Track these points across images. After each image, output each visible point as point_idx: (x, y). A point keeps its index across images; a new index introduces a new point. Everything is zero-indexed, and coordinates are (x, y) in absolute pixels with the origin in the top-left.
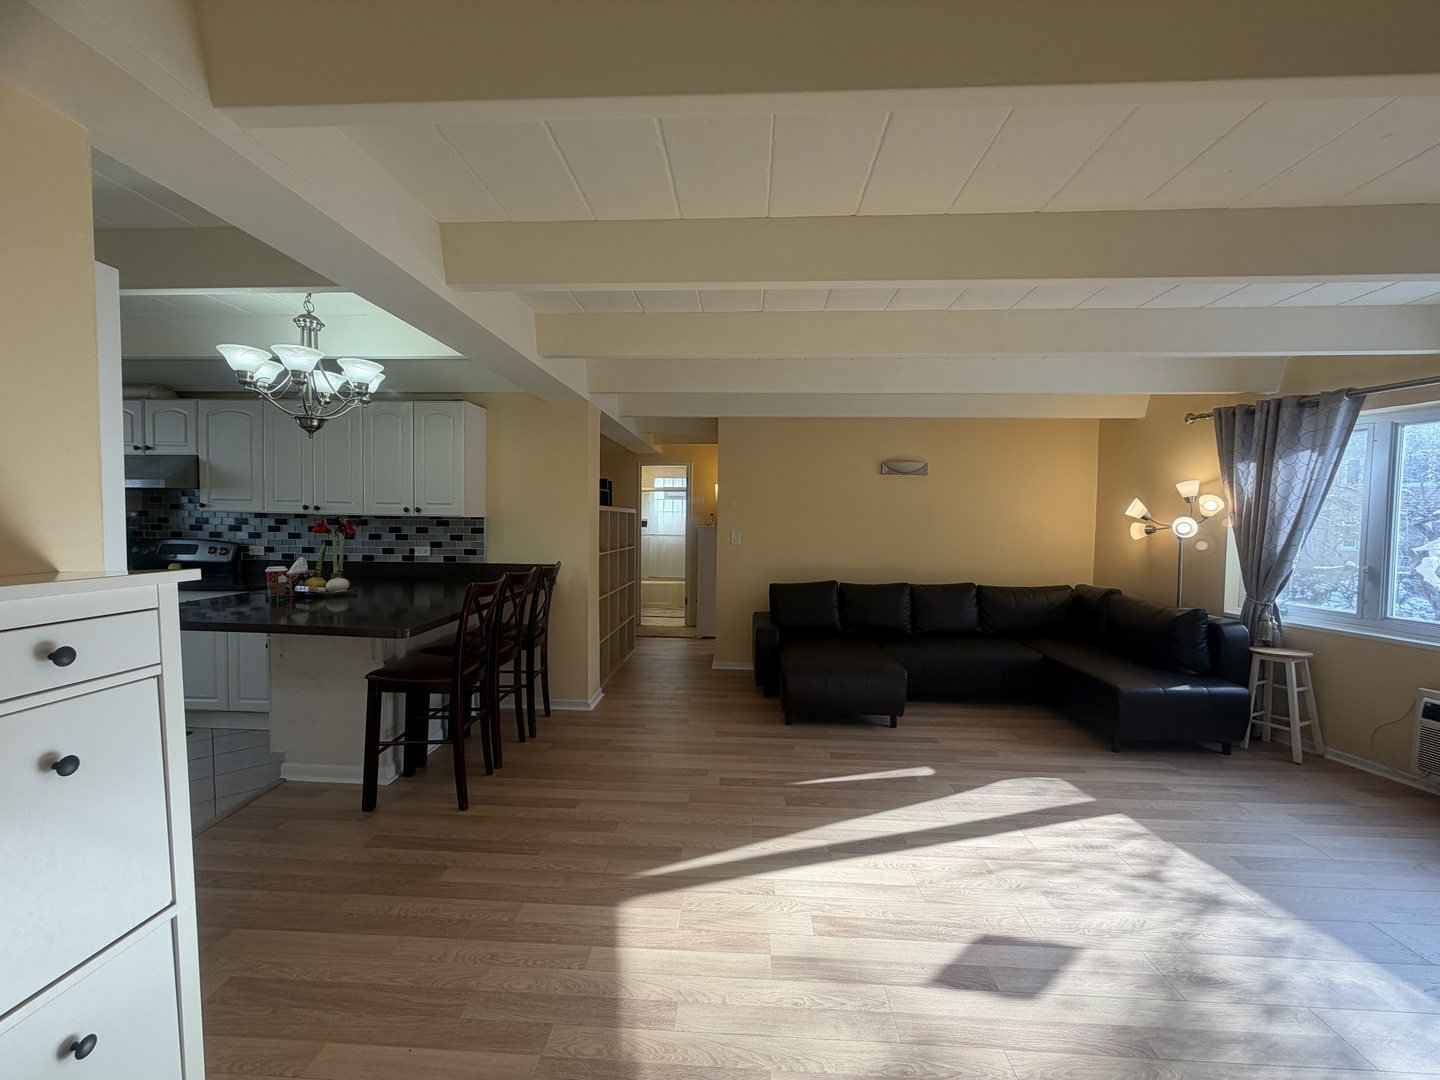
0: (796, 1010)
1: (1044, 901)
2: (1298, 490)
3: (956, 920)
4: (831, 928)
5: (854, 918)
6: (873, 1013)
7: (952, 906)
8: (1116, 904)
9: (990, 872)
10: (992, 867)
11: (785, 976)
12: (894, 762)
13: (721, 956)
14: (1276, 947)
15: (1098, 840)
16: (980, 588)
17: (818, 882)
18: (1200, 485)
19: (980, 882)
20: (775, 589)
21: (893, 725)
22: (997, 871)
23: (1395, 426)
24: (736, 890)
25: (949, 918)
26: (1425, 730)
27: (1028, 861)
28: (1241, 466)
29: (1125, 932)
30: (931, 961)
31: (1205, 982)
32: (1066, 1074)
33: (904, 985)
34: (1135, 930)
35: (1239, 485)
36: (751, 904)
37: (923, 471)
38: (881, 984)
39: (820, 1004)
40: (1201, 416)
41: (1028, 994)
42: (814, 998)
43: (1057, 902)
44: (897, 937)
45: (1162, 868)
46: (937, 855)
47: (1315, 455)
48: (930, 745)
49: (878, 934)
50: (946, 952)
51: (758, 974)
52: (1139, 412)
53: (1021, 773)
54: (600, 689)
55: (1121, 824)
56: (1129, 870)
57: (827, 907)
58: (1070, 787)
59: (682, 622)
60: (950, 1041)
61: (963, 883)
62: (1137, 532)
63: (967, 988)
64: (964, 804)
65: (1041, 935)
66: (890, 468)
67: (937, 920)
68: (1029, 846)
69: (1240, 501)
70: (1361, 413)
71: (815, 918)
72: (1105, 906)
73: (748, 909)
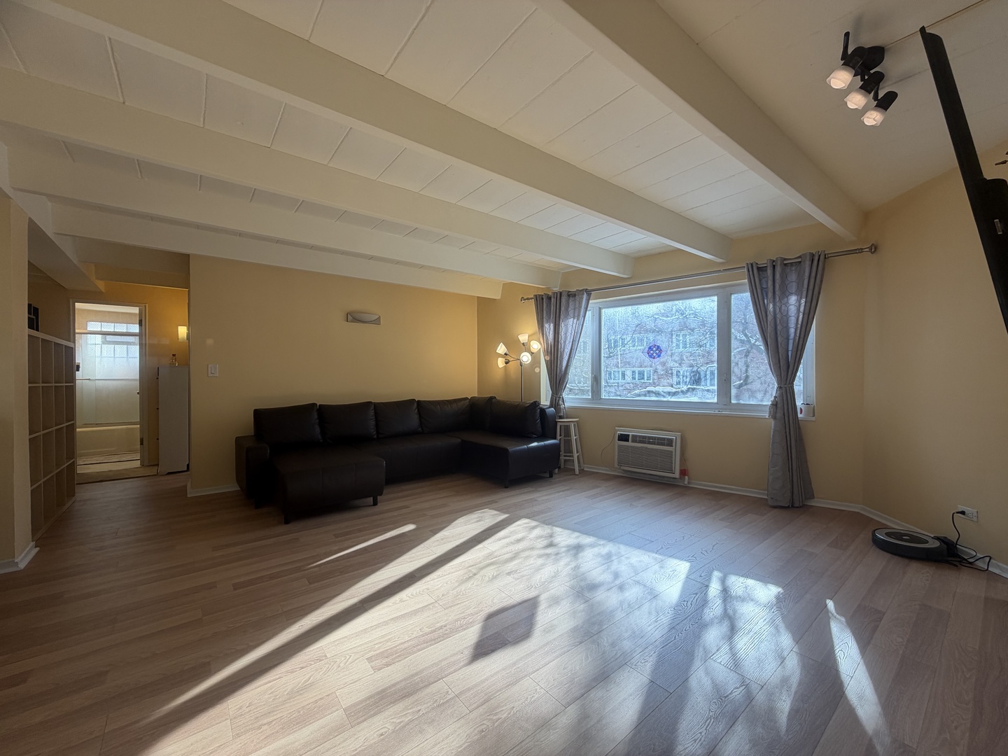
0: (383, 740)
1: (510, 579)
2: (569, 339)
3: (469, 612)
4: (387, 660)
5: (402, 643)
6: (443, 703)
7: (462, 605)
8: (543, 565)
9: (475, 574)
10: (474, 571)
11: (363, 718)
12: (385, 527)
13: (291, 738)
14: (608, 557)
15: (519, 536)
16: (419, 401)
17: (362, 631)
18: (529, 336)
19: (472, 582)
20: (258, 414)
21: (375, 503)
22: (478, 572)
23: (600, 308)
24: (287, 672)
25: (464, 613)
26: (619, 446)
27: (492, 561)
28: (546, 325)
29: (553, 577)
30: (465, 646)
31: (593, 587)
32: (563, 669)
33: (455, 671)
34: (556, 575)
35: (546, 335)
36: (307, 677)
37: (378, 321)
38: (440, 679)
39: (401, 722)
40: (528, 299)
41: (526, 635)
42: (394, 720)
43: (515, 576)
44: (437, 641)
45: (553, 539)
46: (439, 577)
47: (575, 320)
48: (404, 511)
49: (422, 646)
50: (471, 635)
51: (338, 730)
52: (497, 295)
53: (466, 512)
54: (32, 544)
55: (525, 523)
56: (541, 546)
57: (377, 646)
58: (495, 512)
59: (138, 464)
60: (499, 691)
61: (463, 587)
62: (501, 363)
63: (493, 651)
64: (442, 539)
65: (517, 598)
66: (354, 317)
67: (457, 617)
68: (488, 551)
69: (547, 344)
70: (590, 302)
71: (370, 660)
72: (538, 569)
73: (305, 682)
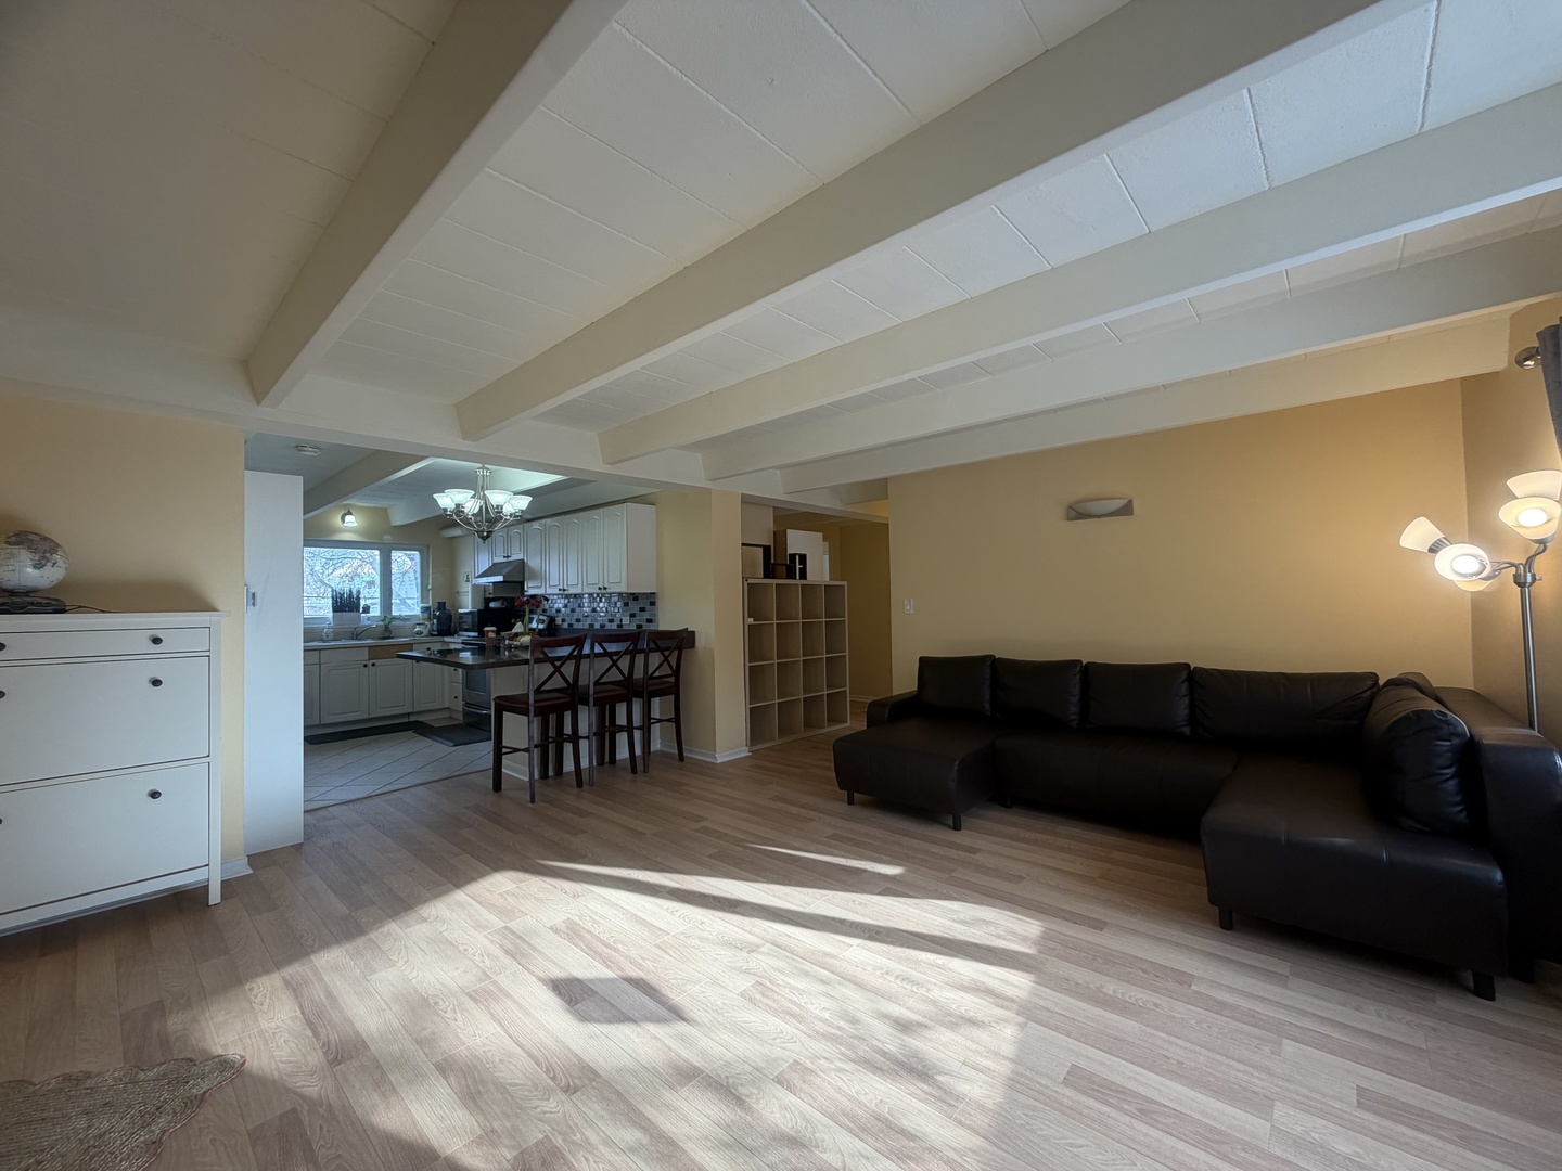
5: (588, 930)
6: (486, 974)
16: (1195, 671)
21: (957, 827)
22: (758, 954)
37: (1126, 510)
41: (584, 1019)
54: (745, 748)
57: (588, 918)
